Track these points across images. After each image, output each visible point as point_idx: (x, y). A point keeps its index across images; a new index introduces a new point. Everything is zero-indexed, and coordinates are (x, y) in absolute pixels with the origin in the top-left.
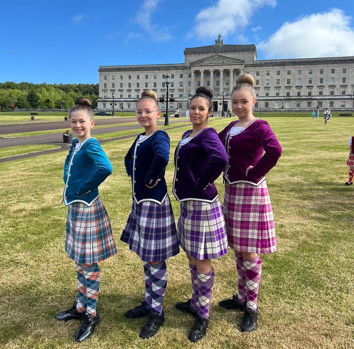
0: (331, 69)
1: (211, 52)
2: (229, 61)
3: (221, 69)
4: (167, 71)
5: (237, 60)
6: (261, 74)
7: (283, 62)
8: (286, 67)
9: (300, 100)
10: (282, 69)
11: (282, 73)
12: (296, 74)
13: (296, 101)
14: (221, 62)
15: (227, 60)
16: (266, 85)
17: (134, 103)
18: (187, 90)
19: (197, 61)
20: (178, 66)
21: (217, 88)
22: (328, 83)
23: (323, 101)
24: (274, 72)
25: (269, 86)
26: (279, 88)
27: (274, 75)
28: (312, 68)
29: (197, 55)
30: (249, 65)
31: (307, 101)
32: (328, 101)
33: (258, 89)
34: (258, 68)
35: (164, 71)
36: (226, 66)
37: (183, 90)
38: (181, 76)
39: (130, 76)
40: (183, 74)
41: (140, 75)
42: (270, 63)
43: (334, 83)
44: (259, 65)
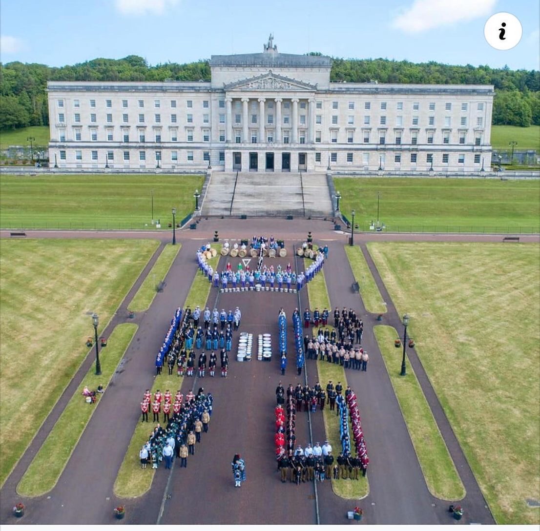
0: (446, 102)
1: (258, 66)
2: (292, 85)
3: (279, 97)
4: (179, 95)
5: (305, 84)
6: (341, 106)
7: (375, 89)
8: (379, 96)
9: (401, 151)
10: (373, 99)
11: (373, 107)
12: (394, 108)
13: (395, 152)
14: (278, 87)
15: (288, 84)
16: (349, 126)
18: (218, 129)
19: (237, 83)
20: (199, 87)
21: (269, 127)
22: (441, 124)
23: (433, 152)
24: (361, 104)
25: (353, 126)
26: (369, 131)
27: (361, 108)
28: (417, 100)
30: (321, 90)
31: (411, 153)
32: (440, 152)
33: (336, 130)
34: (335, 96)
35: (173, 94)
36: (287, 94)
37: (210, 128)
38: (206, 104)
39: (110, 101)
40: (209, 100)
41: (128, 100)
42: (354, 89)
43: (450, 124)
44: (338, 91)
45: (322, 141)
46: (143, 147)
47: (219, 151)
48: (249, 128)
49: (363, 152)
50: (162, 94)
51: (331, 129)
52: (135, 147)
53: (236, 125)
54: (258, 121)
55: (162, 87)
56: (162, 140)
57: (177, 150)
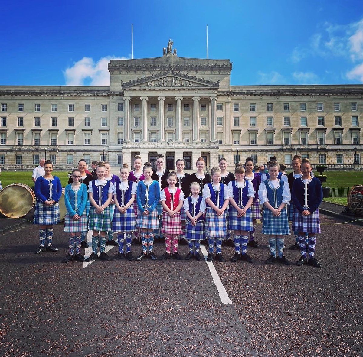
0: (351, 102)
1: (157, 69)
2: (193, 82)
3: (179, 96)
4: (77, 98)
5: (206, 82)
6: (242, 108)
7: (277, 90)
8: (281, 97)
9: (308, 151)
10: (275, 100)
11: (276, 108)
12: (297, 109)
13: (302, 153)
14: (179, 85)
15: (189, 81)
16: (250, 127)
17: (12, 153)
18: (116, 131)
19: (135, 82)
20: (98, 91)
21: (169, 129)
22: (349, 124)
23: (343, 153)
24: (262, 106)
25: (255, 128)
26: (272, 132)
27: (263, 109)
28: (322, 100)
29: (132, 73)
30: (222, 92)
31: (319, 153)
32: (351, 152)
33: (238, 132)
34: (235, 98)
35: (72, 98)
36: (187, 92)
37: (109, 131)
38: (104, 108)
39: (6, 105)
40: (108, 104)
41: (24, 103)
42: (255, 90)
43: (358, 124)
44: (238, 93)
45: (224, 143)
46: (37, 150)
47: (117, 153)
48: (148, 130)
49: (268, 153)
50: (59, 98)
51: (234, 131)
52: (29, 151)
53: (135, 127)
54: (157, 123)
55: (59, 91)
56: (58, 144)
57: (73, 153)
